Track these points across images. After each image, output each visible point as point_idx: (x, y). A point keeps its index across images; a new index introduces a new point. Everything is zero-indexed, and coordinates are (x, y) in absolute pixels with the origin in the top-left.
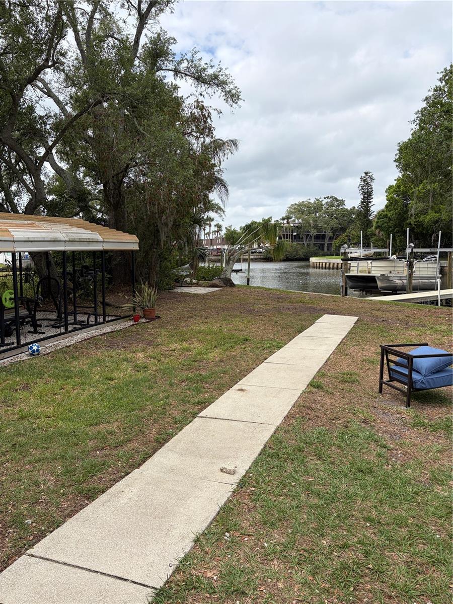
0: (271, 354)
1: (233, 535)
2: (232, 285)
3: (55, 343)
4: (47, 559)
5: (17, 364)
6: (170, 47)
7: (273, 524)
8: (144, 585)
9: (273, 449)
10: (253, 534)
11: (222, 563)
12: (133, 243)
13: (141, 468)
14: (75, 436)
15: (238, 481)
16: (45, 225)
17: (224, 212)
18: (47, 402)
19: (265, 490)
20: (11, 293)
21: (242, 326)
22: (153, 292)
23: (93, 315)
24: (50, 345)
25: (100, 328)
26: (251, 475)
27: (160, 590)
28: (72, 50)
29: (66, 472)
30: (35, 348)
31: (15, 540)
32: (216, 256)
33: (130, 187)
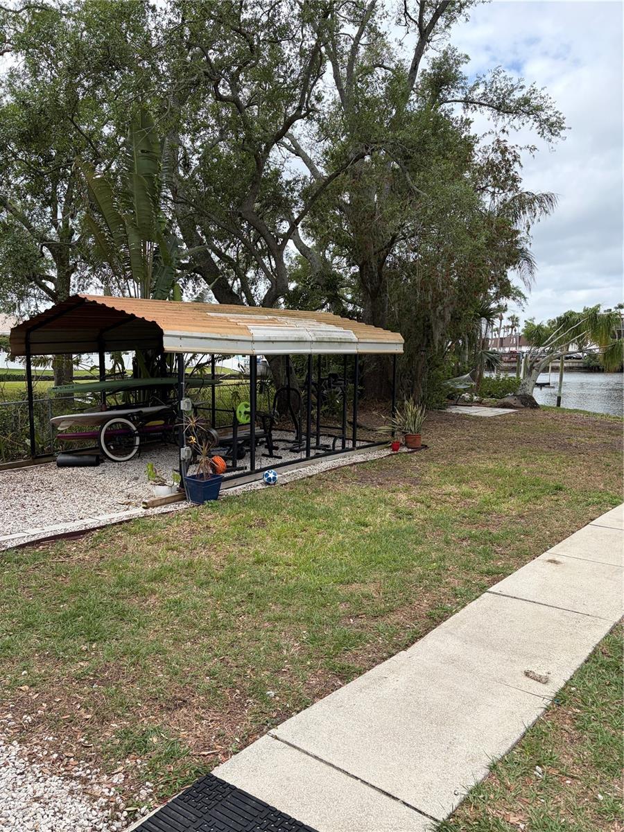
0: (601, 512)
1: (547, 772)
2: (534, 405)
3: (294, 471)
4: (294, 747)
5: (250, 494)
6: (460, 69)
7: (610, 769)
8: (420, 812)
9: (609, 656)
10: (579, 776)
11: (533, 809)
12: (396, 344)
13: (410, 650)
14: (322, 594)
15: (553, 695)
16: (288, 321)
17: (525, 298)
18: (286, 545)
19: (597, 715)
20: (246, 406)
21: (551, 467)
22: (420, 412)
23: (340, 438)
24: (289, 472)
25: (349, 456)
26: (573, 689)
27: (443, 824)
28: (328, 91)
29: (313, 640)
30: (271, 476)
31: (256, 713)
32: (508, 362)
33: (395, 268)
